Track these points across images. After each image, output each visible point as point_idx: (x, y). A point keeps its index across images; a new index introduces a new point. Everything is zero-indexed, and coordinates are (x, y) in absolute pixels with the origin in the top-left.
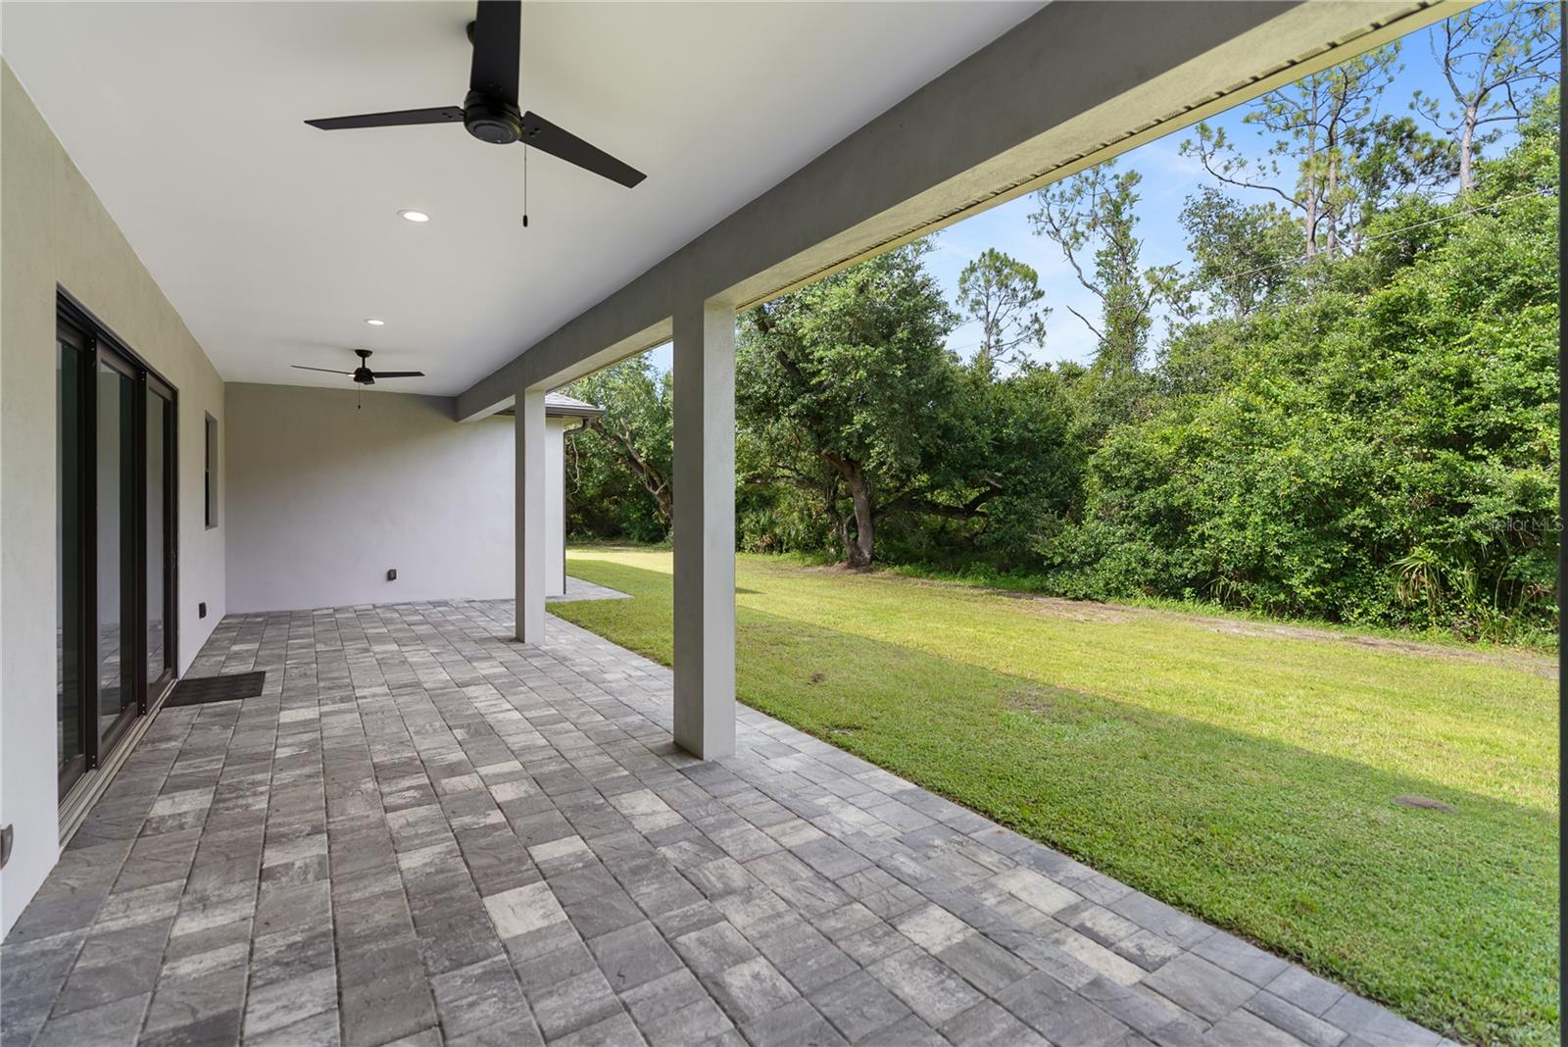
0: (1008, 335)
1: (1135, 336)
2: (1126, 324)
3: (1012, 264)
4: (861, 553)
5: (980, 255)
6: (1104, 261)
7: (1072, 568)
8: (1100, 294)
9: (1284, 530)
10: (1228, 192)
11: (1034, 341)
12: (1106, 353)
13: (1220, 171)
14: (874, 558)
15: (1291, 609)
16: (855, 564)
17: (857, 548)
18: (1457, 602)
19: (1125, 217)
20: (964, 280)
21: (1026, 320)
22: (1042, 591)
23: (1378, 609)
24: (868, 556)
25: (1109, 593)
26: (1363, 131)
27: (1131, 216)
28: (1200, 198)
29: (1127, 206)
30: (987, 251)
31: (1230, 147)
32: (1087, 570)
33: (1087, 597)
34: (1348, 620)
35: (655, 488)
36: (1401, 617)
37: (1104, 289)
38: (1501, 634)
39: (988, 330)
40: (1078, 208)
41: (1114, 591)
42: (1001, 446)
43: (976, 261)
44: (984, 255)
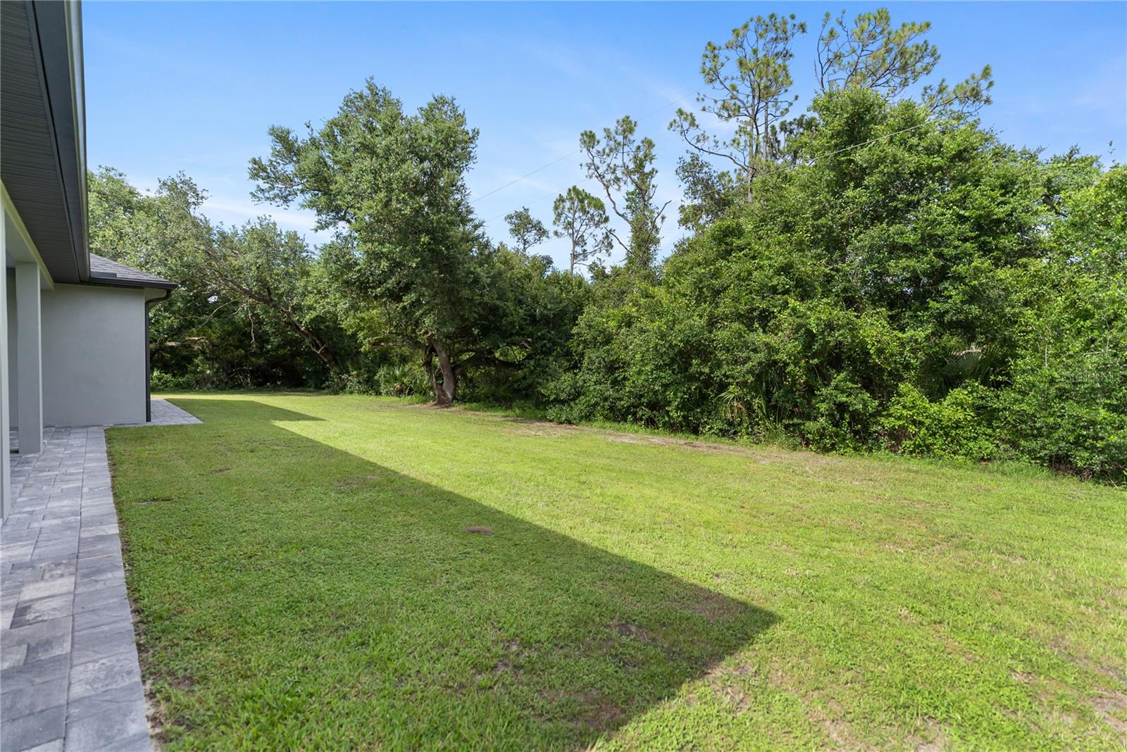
0: (589, 248)
1: (648, 249)
2: (644, 240)
3: (587, 196)
4: (445, 395)
5: (567, 191)
6: (630, 198)
7: (563, 402)
8: (627, 220)
9: (667, 376)
10: (704, 157)
11: (604, 251)
12: (631, 261)
13: (694, 142)
14: (454, 398)
15: (673, 428)
16: (442, 402)
17: (443, 391)
18: (757, 419)
19: (647, 169)
20: (556, 208)
21: (600, 238)
22: (544, 419)
23: (718, 425)
24: (450, 396)
25: (581, 418)
27: (653, 169)
28: (688, 160)
29: (648, 163)
30: (571, 188)
31: (697, 126)
32: (572, 404)
33: (570, 423)
34: (702, 432)
35: (318, 348)
36: (729, 431)
37: (630, 217)
38: (772, 437)
39: (576, 243)
40: (614, 161)
41: (588, 417)
42: (533, 320)
43: (565, 195)
44: (570, 190)
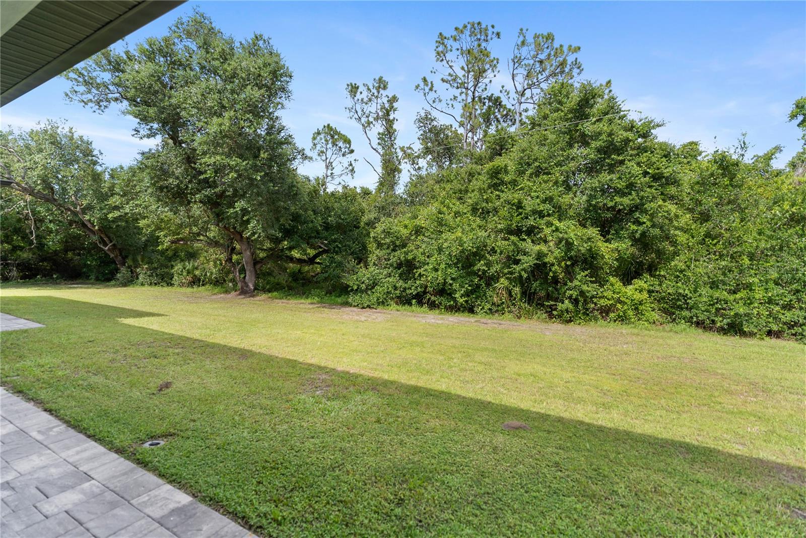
0: (337, 171)
1: (394, 176)
2: (390, 170)
3: (339, 134)
4: (247, 286)
5: (323, 127)
6: (381, 137)
7: (362, 292)
8: (379, 154)
9: (453, 271)
10: (435, 114)
11: (350, 175)
12: (381, 184)
13: (431, 102)
14: (255, 289)
15: (455, 308)
16: (244, 292)
17: (246, 283)
18: (514, 302)
19: (391, 117)
20: (314, 139)
21: (346, 164)
22: (347, 304)
23: (488, 306)
24: (252, 288)
25: (379, 304)
26: (484, 98)
27: (394, 118)
28: (423, 115)
29: (392, 112)
30: (326, 125)
31: (435, 91)
32: (369, 292)
33: (369, 306)
34: (477, 312)
35: (106, 245)
36: (496, 310)
37: (381, 151)
38: (529, 315)
39: (327, 167)
40: (370, 109)
41: (382, 303)
42: (327, 227)
43: (320, 129)
44: (325, 127)
